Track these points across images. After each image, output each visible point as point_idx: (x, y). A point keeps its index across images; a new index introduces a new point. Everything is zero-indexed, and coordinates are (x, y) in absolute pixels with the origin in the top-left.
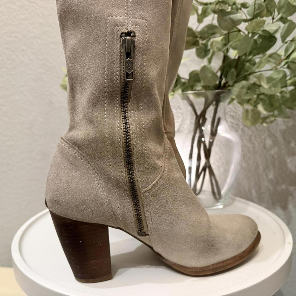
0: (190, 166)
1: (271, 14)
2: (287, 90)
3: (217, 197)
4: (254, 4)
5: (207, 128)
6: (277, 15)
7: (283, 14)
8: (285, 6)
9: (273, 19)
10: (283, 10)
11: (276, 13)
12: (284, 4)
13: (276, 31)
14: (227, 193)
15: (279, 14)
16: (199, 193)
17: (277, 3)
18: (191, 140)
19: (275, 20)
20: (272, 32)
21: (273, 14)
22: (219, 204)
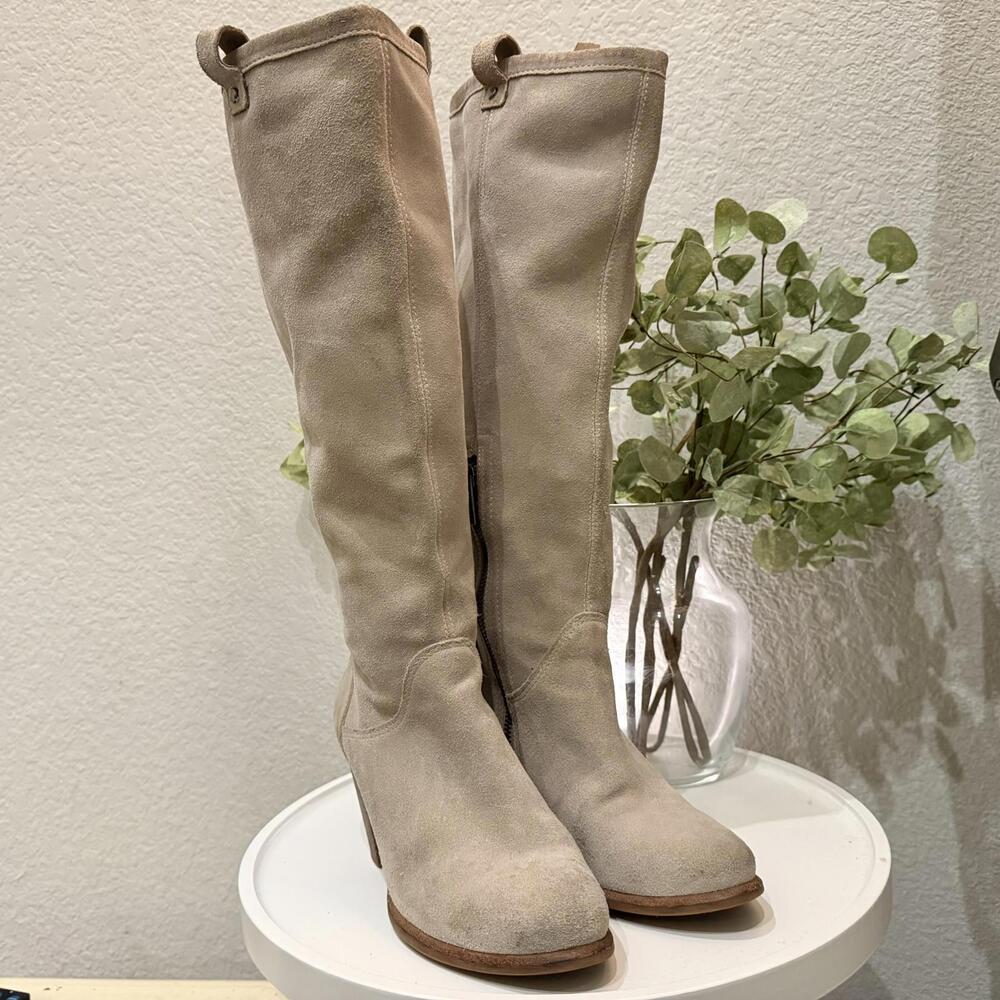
0: (629, 681)
1: (808, 312)
2: (857, 483)
3: (700, 755)
4: (760, 293)
5: (667, 585)
6: (821, 314)
7: (833, 313)
8: (838, 295)
9: (813, 322)
10: (835, 303)
11: (819, 309)
12: (834, 291)
13: (819, 355)
14: (723, 743)
15: (825, 311)
16: (655, 748)
17: (818, 287)
18: (627, 615)
19: (816, 326)
20: (805, 361)
21: (812, 313)
22: (706, 772)
